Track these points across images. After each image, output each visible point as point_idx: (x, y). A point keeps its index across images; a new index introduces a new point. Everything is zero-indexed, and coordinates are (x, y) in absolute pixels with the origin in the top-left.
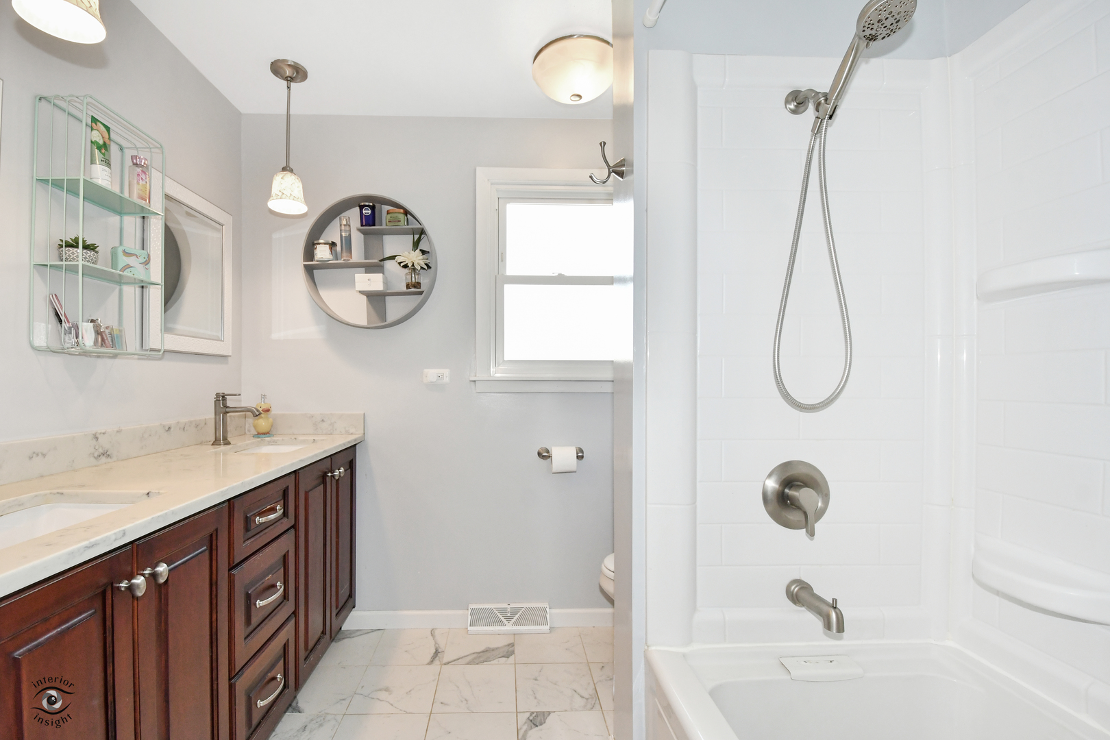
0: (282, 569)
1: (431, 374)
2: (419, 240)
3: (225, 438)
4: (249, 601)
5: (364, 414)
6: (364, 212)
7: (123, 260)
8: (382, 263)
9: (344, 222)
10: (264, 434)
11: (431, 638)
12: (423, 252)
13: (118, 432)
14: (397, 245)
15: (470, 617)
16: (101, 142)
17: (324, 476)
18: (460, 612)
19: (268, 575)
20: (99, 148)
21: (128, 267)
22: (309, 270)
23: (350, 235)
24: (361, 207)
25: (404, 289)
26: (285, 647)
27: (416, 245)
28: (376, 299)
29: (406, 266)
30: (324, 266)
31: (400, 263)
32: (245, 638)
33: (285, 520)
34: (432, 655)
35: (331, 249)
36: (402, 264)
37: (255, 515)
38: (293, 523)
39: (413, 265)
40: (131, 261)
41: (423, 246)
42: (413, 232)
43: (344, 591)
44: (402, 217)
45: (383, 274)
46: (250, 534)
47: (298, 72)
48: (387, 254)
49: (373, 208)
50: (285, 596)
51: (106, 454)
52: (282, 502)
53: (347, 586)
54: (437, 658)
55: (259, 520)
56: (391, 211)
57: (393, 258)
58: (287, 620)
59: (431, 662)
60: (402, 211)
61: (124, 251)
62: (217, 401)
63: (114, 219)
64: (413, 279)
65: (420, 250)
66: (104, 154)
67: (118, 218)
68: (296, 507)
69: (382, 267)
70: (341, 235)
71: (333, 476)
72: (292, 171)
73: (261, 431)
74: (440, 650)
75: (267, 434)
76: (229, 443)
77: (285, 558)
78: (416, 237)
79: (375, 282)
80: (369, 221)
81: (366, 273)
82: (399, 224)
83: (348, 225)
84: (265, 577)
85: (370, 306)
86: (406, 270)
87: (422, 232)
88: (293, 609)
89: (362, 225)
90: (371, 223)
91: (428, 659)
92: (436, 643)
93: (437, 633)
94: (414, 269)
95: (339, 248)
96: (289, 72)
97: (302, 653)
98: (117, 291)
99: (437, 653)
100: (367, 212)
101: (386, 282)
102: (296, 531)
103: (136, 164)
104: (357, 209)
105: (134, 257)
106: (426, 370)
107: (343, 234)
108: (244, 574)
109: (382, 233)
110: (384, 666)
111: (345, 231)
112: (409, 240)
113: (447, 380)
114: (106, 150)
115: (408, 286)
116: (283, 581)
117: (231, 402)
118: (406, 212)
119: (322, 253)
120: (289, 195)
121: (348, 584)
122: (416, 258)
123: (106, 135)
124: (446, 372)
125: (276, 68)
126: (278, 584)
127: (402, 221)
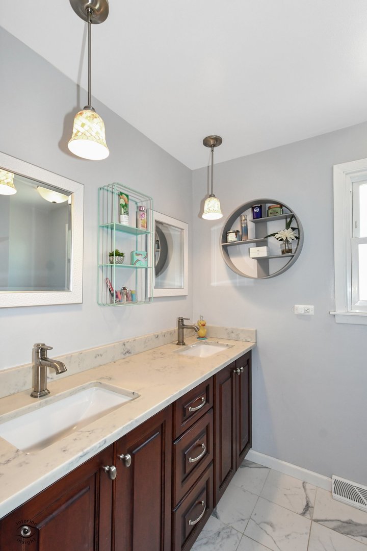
0: (205, 436)
1: (300, 308)
2: (291, 221)
3: (183, 342)
4: (185, 459)
5: (256, 330)
6: (255, 210)
7: (136, 258)
8: (266, 239)
9: (243, 219)
10: (203, 337)
11: (303, 489)
12: (293, 229)
13: (134, 340)
14: (276, 227)
15: (333, 486)
16: (124, 204)
17: (232, 372)
18: (326, 478)
19: (196, 440)
20: (123, 207)
21: (138, 260)
22: (225, 248)
23: (247, 225)
24: (253, 208)
25: (280, 254)
26: (207, 482)
27: (288, 226)
28: (263, 262)
29: (282, 240)
30: (233, 244)
31: (278, 239)
32: (182, 482)
33: (208, 404)
34: (304, 507)
35: (236, 235)
36: (279, 239)
37: (189, 406)
38: (212, 405)
39: (287, 239)
40: (139, 257)
41: (294, 225)
42: (286, 218)
43: (245, 440)
44: (279, 210)
45: (267, 246)
46: (185, 418)
47: (217, 141)
48: (270, 233)
49: (260, 207)
50: (207, 451)
51: (128, 352)
52: (205, 394)
53: (246, 436)
54: (308, 512)
55: (191, 409)
56: (271, 207)
57: (273, 235)
58: (209, 466)
59: (303, 514)
60: (279, 206)
61: (136, 253)
62: (179, 322)
63: (134, 237)
64: (287, 248)
65: (292, 228)
66: (125, 209)
67: (135, 236)
68: (214, 395)
69: (267, 241)
70: (242, 226)
71: (237, 373)
72: (214, 196)
73: (201, 336)
74: (310, 505)
75: (204, 337)
76: (184, 344)
77: (207, 427)
78: (288, 220)
79: (262, 252)
80: (257, 216)
81: (257, 246)
82: (278, 214)
83: (246, 220)
84: (195, 442)
85: (259, 265)
86: (282, 242)
87: (293, 216)
88: (212, 458)
89: (254, 219)
90: (259, 216)
91: (301, 511)
92: (307, 497)
93: (308, 486)
94: (287, 241)
95: (240, 233)
96: (213, 142)
97: (218, 484)
98: (135, 271)
99: (308, 507)
100: (257, 210)
101: (268, 251)
102: (214, 410)
103: (140, 210)
104: (250, 210)
105: (140, 256)
106: (296, 306)
107: (243, 226)
108: (181, 444)
109: (266, 221)
110: (270, 502)
111: (244, 223)
112: (283, 222)
113: (312, 312)
114: (126, 207)
115: (283, 252)
116: (206, 443)
117: (186, 322)
118: (282, 206)
119: (232, 237)
120: (212, 210)
121: (247, 436)
122: (289, 234)
123: (127, 200)
124: (311, 307)
125: (206, 143)
126: (203, 445)
127: (279, 213)
